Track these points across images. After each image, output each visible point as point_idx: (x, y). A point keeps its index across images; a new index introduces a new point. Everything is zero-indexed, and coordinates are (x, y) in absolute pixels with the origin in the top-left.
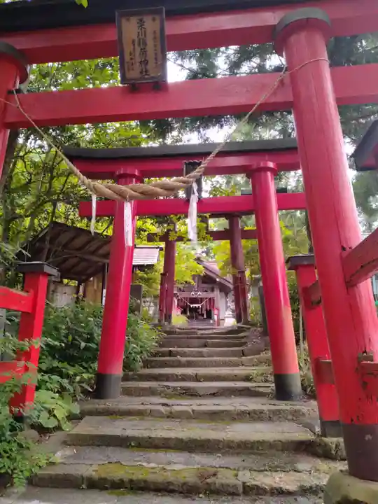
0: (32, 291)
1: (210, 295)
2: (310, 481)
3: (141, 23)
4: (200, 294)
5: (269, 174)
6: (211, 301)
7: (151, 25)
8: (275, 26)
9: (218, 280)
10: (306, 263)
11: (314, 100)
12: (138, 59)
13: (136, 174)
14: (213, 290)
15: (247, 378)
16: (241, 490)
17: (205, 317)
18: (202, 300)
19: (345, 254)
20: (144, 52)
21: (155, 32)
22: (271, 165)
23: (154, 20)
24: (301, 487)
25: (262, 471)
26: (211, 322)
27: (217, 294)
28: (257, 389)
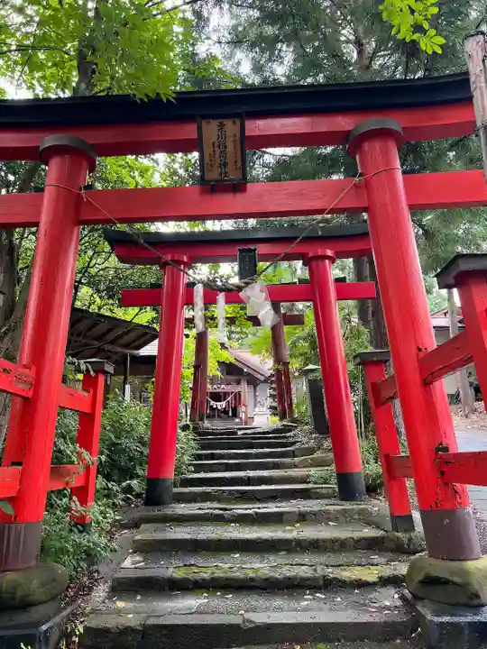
0: (91, 391)
1: (236, 389)
2: (387, 571)
3: (221, 126)
4: (224, 388)
5: (327, 261)
6: (238, 396)
7: (231, 127)
8: (349, 132)
9: (245, 370)
10: (375, 359)
11: (390, 208)
12: (218, 161)
13: (185, 260)
14: (238, 383)
15: (304, 480)
16: (321, 583)
17: (230, 414)
18: (226, 395)
19: (421, 354)
20: (223, 153)
21: (235, 136)
22: (329, 253)
23: (234, 123)
24: (380, 578)
25: (339, 566)
26: (237, 420)
27: (244, 388)
28: (318, 490)
